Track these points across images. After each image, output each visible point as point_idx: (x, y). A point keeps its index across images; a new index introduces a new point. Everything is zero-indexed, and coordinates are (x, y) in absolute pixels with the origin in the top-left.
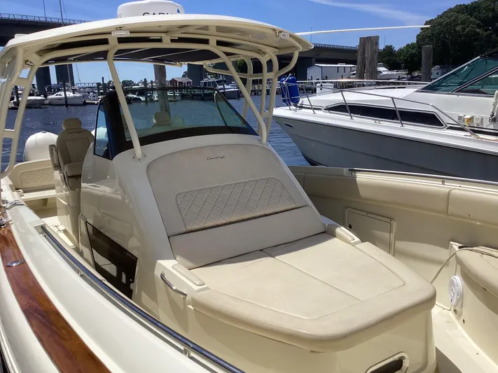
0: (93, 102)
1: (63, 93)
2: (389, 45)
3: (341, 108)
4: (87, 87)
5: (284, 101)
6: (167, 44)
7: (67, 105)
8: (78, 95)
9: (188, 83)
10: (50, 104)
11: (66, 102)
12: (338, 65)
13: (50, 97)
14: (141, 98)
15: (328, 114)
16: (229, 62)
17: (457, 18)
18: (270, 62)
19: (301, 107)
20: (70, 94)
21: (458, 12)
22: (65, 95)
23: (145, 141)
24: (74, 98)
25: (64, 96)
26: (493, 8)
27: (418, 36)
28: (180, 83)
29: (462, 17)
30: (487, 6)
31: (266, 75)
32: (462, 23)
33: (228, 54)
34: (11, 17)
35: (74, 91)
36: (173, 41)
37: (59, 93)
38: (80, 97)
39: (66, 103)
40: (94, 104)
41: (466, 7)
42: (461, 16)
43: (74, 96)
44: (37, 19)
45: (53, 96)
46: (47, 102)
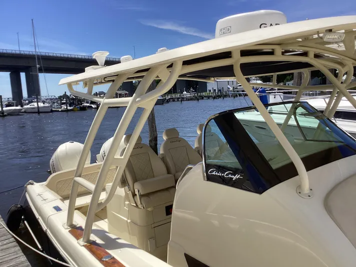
0: (57, 109)
1: (35, 104)
4: (48, 99)
7: (39, 113)
8: (47, 105)
10: (25, 112)
13: (25, 107)
14: (92, 105)
20: (41, 105)
22: (38, 105)
23: (312, 162)
24: (44, 107)
35: (44, 103)
37: (32, 104)
38: (48, 107)
39: (38, 111)
40: (58, 111)
44: (14, 52)
45: (28, 106)
46: (23, 111)
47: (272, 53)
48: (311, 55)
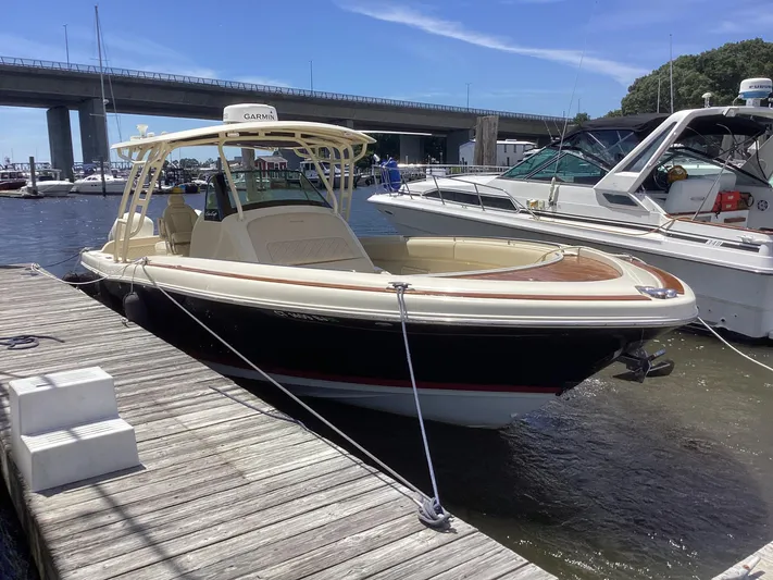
1: (99, 177)
2: (582, 112)
3: (435, 194)
5: (385, 186)
6: (262, 137)
7: (105, 193)
8: (120, 179)
9: (281, 164)
10: (77, 192)
11: (104, 189)
12: (506, 142)
13: (78, 181)
15: (425, 200)
16: (308, 148)
17: (680, 75)
18: (346, 152)
19: (402, 193)
20: (110, 178)
21: (682, 67)
22: (103, 179)
24: (116, 183)
25: (100, 180)
26: (733, 61)
27: (624, 100)
28: (271, 164)
29: (689, 74)
30: (724, 59)
31: (344, 161)
32: (687, 83)
33: (309, 144)
34: (18, 62)
35: (115, 175)
36: (266, 135)
37: (92, 176)
38: (123, 183)
39: (104, 191)
41: (694, 59)
42: (687, 72)
43: (116, 182)
44: (56, 66)
45: (85, 181)
46: (74, 189)
47: (257, 134)
48: (298, 135)
